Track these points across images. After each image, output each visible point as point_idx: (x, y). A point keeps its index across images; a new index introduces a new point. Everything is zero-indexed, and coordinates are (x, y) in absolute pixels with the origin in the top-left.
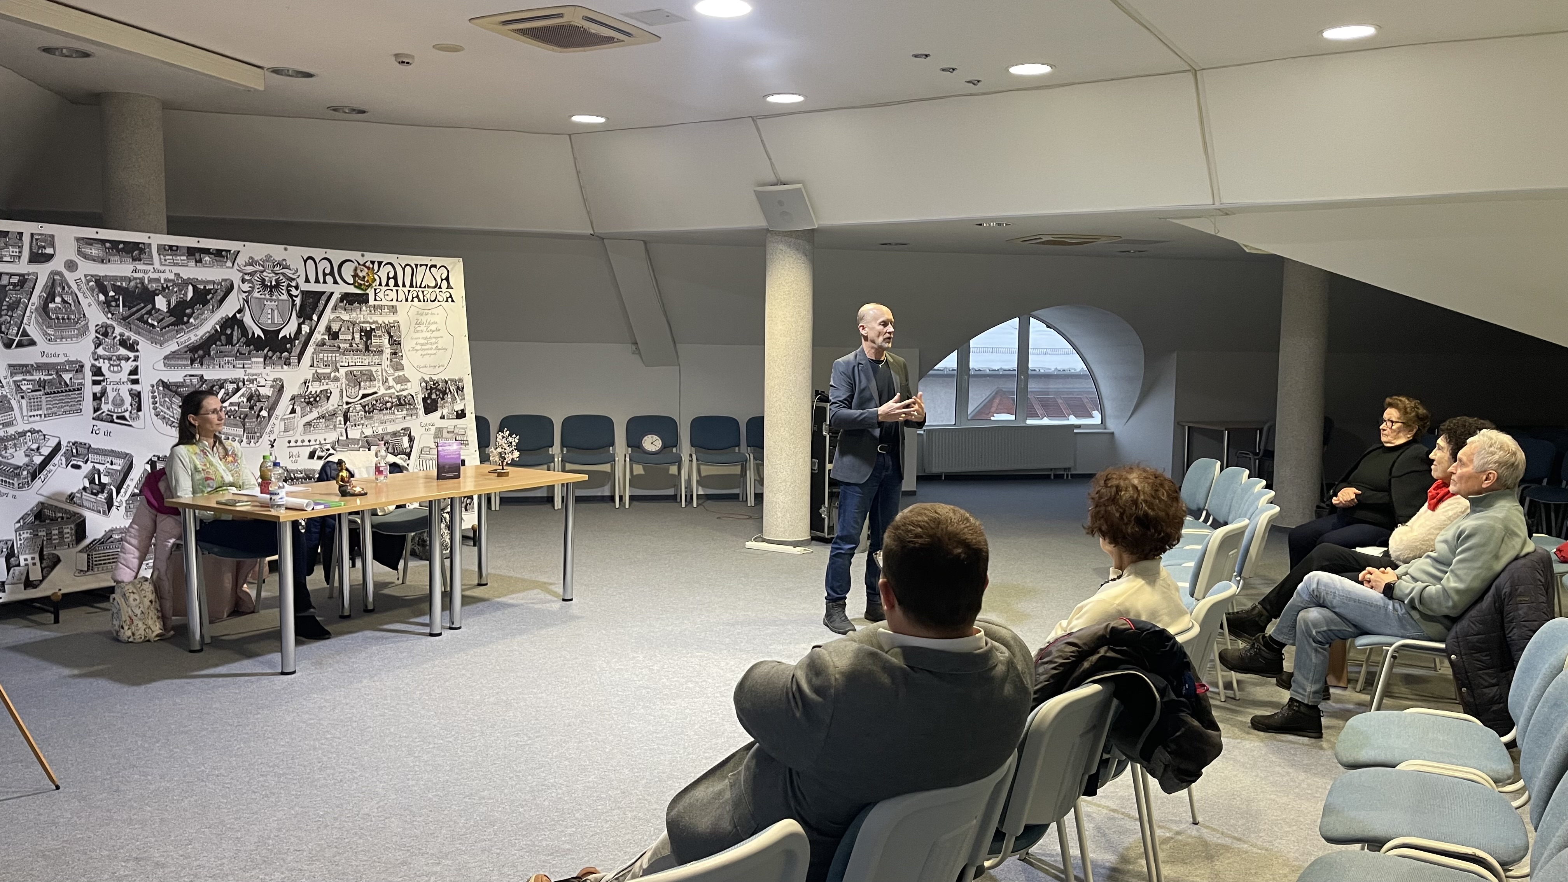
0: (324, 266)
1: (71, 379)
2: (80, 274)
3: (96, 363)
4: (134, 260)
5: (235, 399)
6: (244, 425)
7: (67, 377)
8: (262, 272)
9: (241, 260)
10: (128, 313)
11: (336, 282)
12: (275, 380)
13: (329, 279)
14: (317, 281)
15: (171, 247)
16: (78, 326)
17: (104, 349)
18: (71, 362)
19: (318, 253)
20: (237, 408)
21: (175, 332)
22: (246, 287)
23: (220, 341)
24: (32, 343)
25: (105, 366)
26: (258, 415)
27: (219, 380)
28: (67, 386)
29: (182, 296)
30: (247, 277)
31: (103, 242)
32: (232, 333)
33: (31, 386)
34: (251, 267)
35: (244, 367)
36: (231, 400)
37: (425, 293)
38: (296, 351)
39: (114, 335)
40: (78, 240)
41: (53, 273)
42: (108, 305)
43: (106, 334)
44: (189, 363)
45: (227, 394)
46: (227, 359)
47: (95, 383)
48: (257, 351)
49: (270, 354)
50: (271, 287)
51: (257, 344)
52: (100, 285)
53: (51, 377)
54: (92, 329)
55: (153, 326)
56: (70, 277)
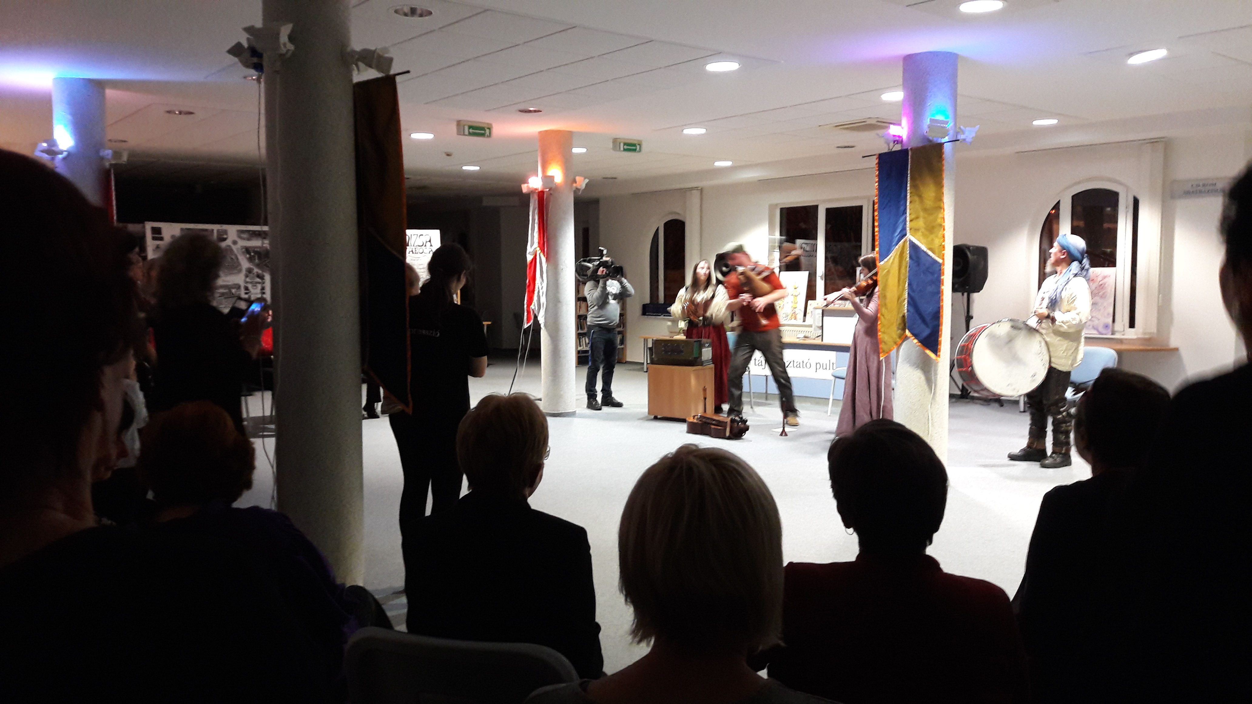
1: (236, 292)
3: (246, 285)
4: (262, 239)
7: (233, 291)
10: (260, 263)
25: (250, 286)
31: (248, 231)
37: (416, 249)
39: (254, 272)
42: (251, 259)
43: (250, 272)
47: (246, 293)
52: (247, 250)
54: (244, 270)
56: (234, 248)
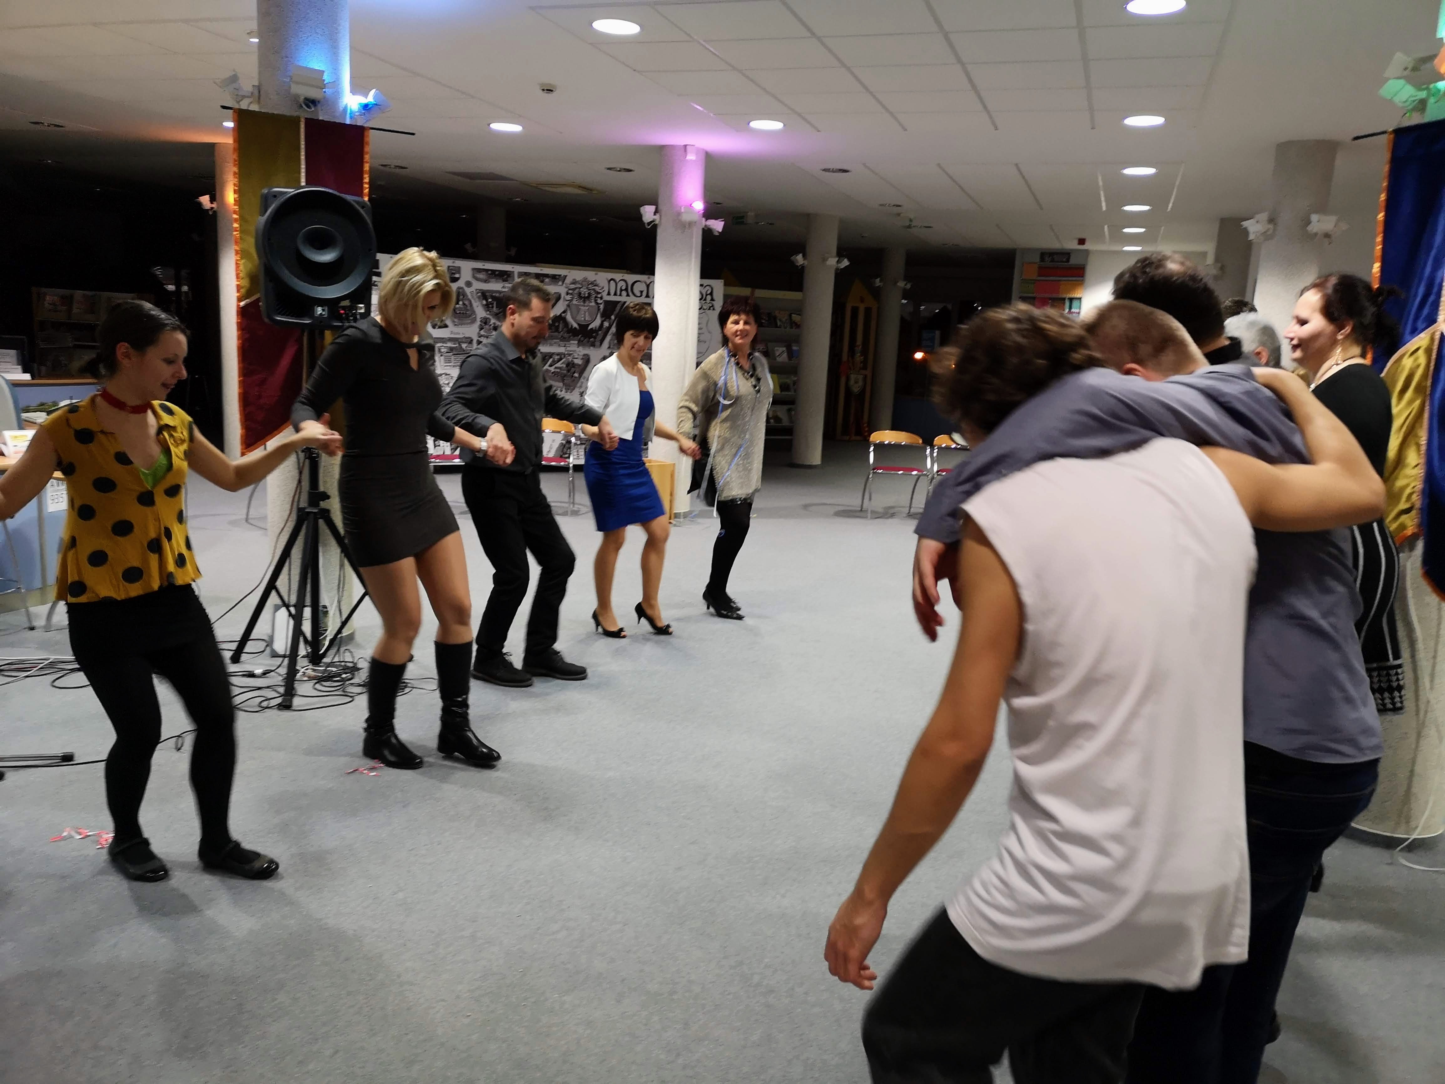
0: (622, 284)
1: (466, 347)
2: (472, 289)
4: (504, 281)
5: (558, 365)
6: (563, 381)
7: (464, 346)
8: (580, 288)
9: (567, 281)
10: (497, 312)
11: (628, 295)
12: (584, 355)
13: (624, 293)
14: (615, 294)
15: (526, 273)
16: (471, 318)
17: (484, 331)
18: (467, 338)
19: (618, 276)
20: (559, 370)
22: (568, 297)
24: (446, 326)
26: (572, 376)
27: (550, 353)
28: (464, 351)
30: (570, 292)
31: (487, 270)
32: (558, 326)
33: (445, 350)
34: (574, 285)
35: (564, 346)
36: (556, 365)
38: (599, 338)
39: (491, 324)
40: (474, 269)
41: (459, 288)
42: (487, 307)
43: (486, 323)
45: (553, 361)
48: (575, 336)
49: (582, 339)
50: (585, 298)
51: (573, 333)
52: (484, 295)
53: (455, 346)
54: (478, 320)
56: (468, 291)
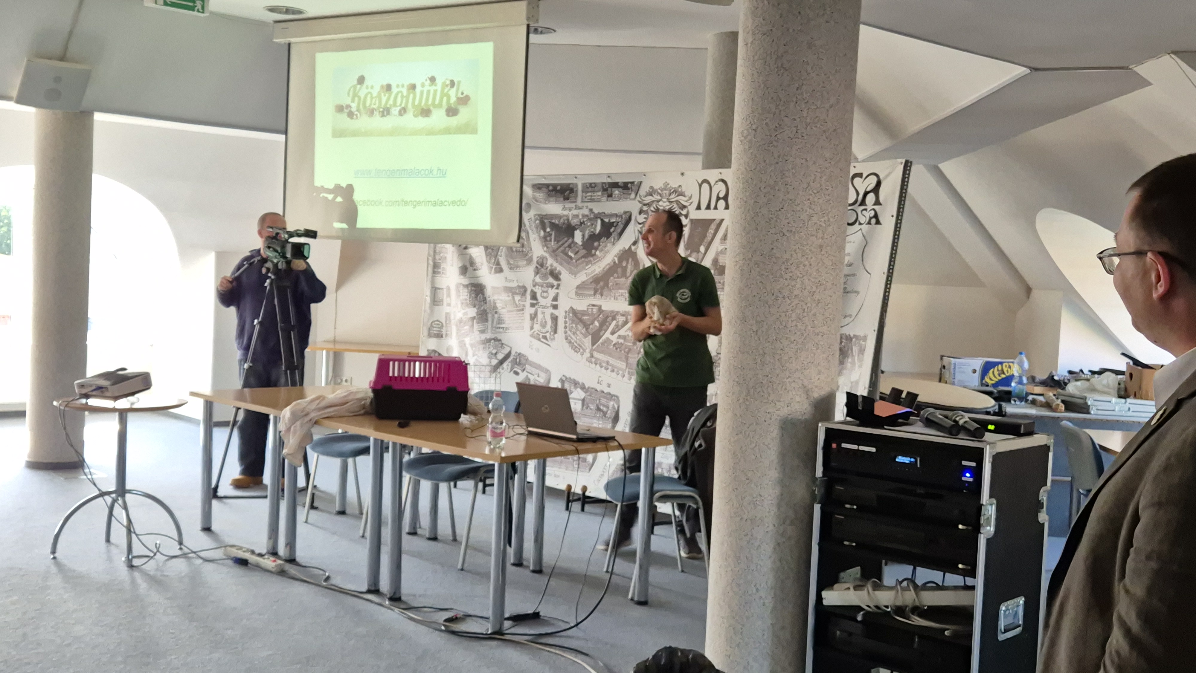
0: (720, 188)
1: (519, 301)
2: (531, 214)
3: (534, 289)
4: (565, 199)
7: (517, 299)
9: (642, 191)
10: (556, 247)
11: (727, 207)
13: (722, 204)
14: (708, 207)
15: (591, 184)
16: (527, 257)
17: (540, 277)
18: (520, 287)
19: (714, 174)
21: (585, 264)
23: (616, 272)
25: (538, 290)
27: (612, 312)
28: (517, 306)
29: (592, 230)
30: (645, 208)
31: (548, 185)
32: (626, 267)
34: (650, 197)
39: (547, 265)
40: (534, 186)
42: (545, 239)
43: (542, 265)
44: (592, 292)
46: (620, 291)
47: (533, 305)
52: (543, 223)
55: (570, 257)
56: (526, 217)
